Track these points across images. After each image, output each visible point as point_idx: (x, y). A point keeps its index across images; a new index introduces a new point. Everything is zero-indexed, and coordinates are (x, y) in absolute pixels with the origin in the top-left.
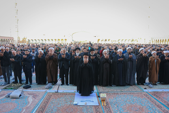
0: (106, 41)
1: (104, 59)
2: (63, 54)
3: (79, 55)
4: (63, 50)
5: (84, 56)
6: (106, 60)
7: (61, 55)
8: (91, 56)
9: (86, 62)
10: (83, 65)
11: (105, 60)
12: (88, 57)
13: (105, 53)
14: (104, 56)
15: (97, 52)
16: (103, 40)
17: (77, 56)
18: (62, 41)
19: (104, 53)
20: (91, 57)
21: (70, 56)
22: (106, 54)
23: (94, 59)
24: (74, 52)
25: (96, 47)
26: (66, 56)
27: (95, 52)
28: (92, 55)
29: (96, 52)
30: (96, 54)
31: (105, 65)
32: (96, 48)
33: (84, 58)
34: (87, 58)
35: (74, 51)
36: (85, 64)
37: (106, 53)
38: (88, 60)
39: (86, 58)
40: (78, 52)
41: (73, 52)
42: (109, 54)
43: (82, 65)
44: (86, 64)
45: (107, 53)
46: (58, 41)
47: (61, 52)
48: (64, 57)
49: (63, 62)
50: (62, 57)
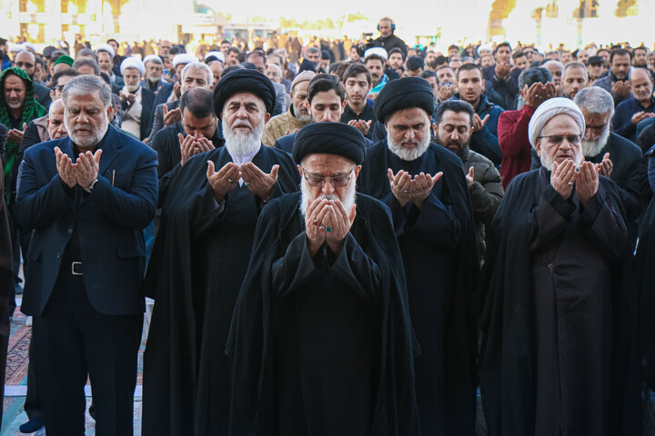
0: (594, 14)
1: (542, 202)
2: (77, 140)
3: (256, 160)
4: (73, 103)
5: (309, 166)
6: (568, 218)
7: (46, 157)
8: (399, 164)
9: (331, 227)
10: (292, 266)
11: (559, 219)
12: (351, 172)
13: (552, 129)
14: (548, 174)
15: (467, 134)
16: (553, 9)
17: (238, 163)
18: (67, 19)
19: (538, 138)
20: (396, 179)
21: (148, 169)
22: (565, 144)
23: (426, 201)
24: (204, 130)
25: (463, 74)
26: (103, 172)
27: (451, 128)
28: (403, 154)
29: (461, 129)
30: (461, 153)
31: (559, 269)
32: (461, 87)
33: (304, 185)
34: (338, 181)
35: (199, 113)
36: (317, 257)
37: (572, 138)
38: (349, 203)
39: (328, 186)
40: (247, 127)
41: (192, 129)
42: (612, 146)
43: (280, 263)
44: (326, 254)
45: (578, 129)
46: (25, 18)
47: (51, 125)
48: (80, 184)
49: (70, 231)
50: (66, 181)
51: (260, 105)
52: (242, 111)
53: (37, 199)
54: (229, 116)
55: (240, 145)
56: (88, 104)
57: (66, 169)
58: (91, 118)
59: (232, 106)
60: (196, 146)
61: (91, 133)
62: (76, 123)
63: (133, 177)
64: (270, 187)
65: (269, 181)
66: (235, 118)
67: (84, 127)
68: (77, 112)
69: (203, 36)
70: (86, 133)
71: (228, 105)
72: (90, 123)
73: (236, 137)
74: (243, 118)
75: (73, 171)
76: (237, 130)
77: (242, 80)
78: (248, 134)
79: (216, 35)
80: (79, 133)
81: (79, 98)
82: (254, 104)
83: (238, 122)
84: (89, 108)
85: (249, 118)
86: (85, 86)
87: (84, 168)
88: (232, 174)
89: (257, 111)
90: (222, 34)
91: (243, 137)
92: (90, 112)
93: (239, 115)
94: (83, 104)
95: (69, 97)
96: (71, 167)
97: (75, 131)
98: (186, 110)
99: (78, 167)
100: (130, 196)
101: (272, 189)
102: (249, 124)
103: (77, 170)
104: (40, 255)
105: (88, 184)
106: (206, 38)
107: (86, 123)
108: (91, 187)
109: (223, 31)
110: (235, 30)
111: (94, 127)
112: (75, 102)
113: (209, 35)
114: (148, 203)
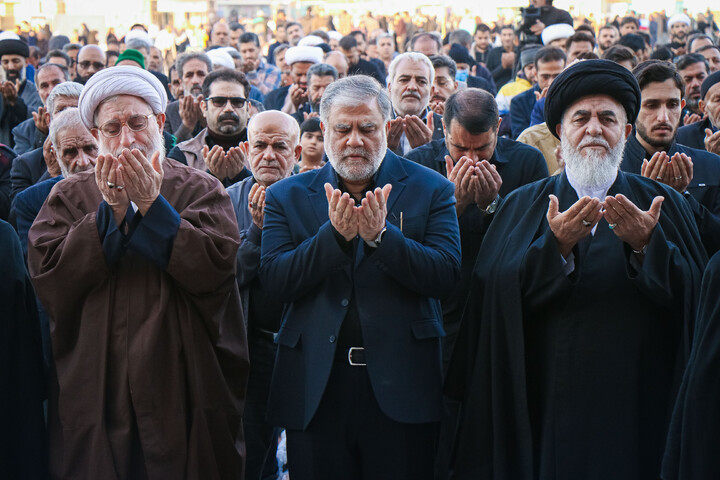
2: (345, 171)
4: (341, 117)
40: (602, 145)
41: (462, 150)
47: (252, 149)
48: (363, 235)
49: (345, 303)
50: (342, 232)
51: (619, 112)
52: (593, 125)
53: (298, 260)
54: (573, 131)
55: (592, 172)
56: (363, 120)
57: (345, 215)
58: (368, 140)
59: (577, 117)
60: (474, 173)
61: (366, 159)
62: (345, 146)
63: (429, 221)
64: (647, 231)
65: (646, 222)
66: (584, 134)
67: (357, 151)
68: (346, 131)
69: (188, 15)
70: (360, 160)
71: (570, 115)
72: (366, 147)
73: (586, 160)
74: (595, 134)
75: (355, 219)
76: (588, 150)
77: (593, 77)
78: (603, 154)
79: (208, 13)
80: (350, 160)
81: (350, 110)
82: (611, 113)
83: (588, 139)
84: (364, 124)
85: (604, 135)
86: (358, 93)
87: (370, 213)
88: (589, 213)
89: (616, 122)
90: (215, 13)
91: (597, 160)
92: (364, 131)
93: (590, 130)
94: (355, 119)
95: (334, 110)
96: (353, 211)
97: (344, 159)
98: (454, 122)
99: (362, 211)
100: (430, 250)
101: (650, 235)
102: (604, 142)
103: (361, 216)
104: (300, 339)
105: (374, 234)
106: (192, 18)
107: (359, 146)
108: (379, 240)
109: (216, 8)
110: (230, 6)
111: (371, 151)
112: (343, 116)
113: (197, 14)
114: (451, 259)
